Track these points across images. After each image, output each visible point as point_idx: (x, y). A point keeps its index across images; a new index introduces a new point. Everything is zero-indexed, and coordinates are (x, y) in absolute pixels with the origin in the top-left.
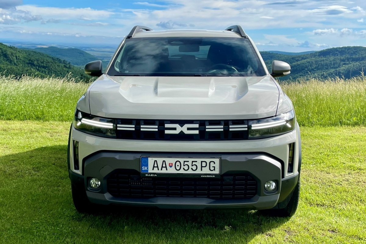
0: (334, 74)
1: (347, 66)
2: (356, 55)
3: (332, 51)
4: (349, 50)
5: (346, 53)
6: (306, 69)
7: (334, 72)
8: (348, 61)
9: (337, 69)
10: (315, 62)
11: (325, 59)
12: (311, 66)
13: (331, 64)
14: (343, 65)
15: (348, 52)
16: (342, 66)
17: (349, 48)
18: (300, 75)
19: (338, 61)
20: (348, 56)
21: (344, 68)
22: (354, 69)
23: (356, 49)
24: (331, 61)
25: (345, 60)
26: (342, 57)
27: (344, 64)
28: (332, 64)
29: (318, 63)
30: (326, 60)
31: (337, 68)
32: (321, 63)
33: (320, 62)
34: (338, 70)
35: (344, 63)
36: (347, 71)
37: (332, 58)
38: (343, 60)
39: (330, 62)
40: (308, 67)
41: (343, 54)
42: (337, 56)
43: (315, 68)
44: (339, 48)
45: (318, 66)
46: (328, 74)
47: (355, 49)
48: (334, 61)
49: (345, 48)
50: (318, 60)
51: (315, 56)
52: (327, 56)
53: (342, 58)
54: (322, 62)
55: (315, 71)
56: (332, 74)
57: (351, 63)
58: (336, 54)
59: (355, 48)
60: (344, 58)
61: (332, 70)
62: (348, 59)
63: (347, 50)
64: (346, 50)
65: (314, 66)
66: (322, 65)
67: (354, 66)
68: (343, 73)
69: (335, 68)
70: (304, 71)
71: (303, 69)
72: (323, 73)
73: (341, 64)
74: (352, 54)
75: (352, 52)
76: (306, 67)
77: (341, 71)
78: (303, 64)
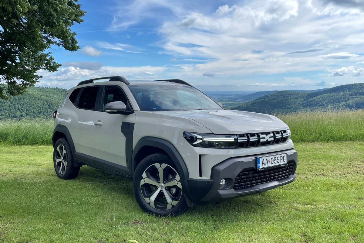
1: (355, 99)
2: (362, 90)
3: (341, 88)
4: (356, 86)
5: (353, 89)
6: (321, 103)
7: (344, 104)
8: (356, 95)
10: (328, 97)
11: (335, 94)
12: (324, 100)
13: (341, 98)
14: (352, 99)
15: (355, 88)
16: (351, 100)
18: (316, 108)
19: (347, 96)
20: (355, 91)
21: (353, 101)
22: (361, 101)
23: (362, 85)
24: (341, 96)
25: (353, 94)
26: (350, 92)
27: (353, 98)
28: (342, 98)
30: (336, 95)
31: (347, 101)
32: (333, 98)
33: (331, 97)
34: (348, 103)
35: (352, 97)
36: (355, 103)
37: (342, 93)
38: (351, 95)
41: (351, 90)
42: (346, 91)
43: (328, 102)
44: (347, 85)
45: (330, 100)
47: (361, 86)
48: (344, 96)
49: (352, 85)
50: (330, 95)
51: (327, 92)
52: (337, 92)
55: (328, 104)
56: (343, 106)
57: (358, 96)
58: (345, 90)
60: (352, 93)
62: (356, 94)
63: (354, 86)
64: (353, 87)
65: (327, 100)
66: (334, 100)
67: (361, 99)
68: (352, 105)
69: (345, 101)
70: (319, 104)
71: (318, 103)
72: (335, 106)
73: (350, 98)
74: (358, 89)
75: (359, 88)
76: (321, 102)
77: (350, 104)
78: (317, 99)
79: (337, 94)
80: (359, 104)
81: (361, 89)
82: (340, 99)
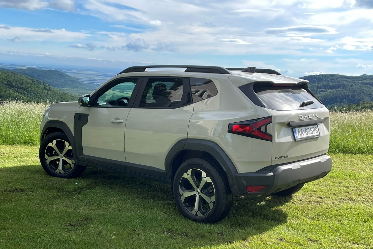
1: (324, 93)
2: (333, 82)
3: (310, 78)
5: (323, 80)
8: (325, 88)
14: (321, 93)
15: (325, 80)
16: (319, 93)
19: (315, 89)
20: (325, 83)
21: (321, 95)
22: (330, 96)
23: (333, 77)
26: (319, 85)
27: (321, 91)
35: (320, 90)
36: (323, 98)
38: (320, 88)
41: (321, 81)
42: (315, 83)
44: (317, 76)
47: (331, 77)
48: (311, 88)
49: (322, 76)
57: (327, 90)
58: (314, 81)
62: (325, 87)
63: (325, 77)
64: (323, 78)
67: (330, 93)
73: (318, 91)
74: (328, 81)
75: (329, 80)
80: (327, 100)
81: (331, 81)
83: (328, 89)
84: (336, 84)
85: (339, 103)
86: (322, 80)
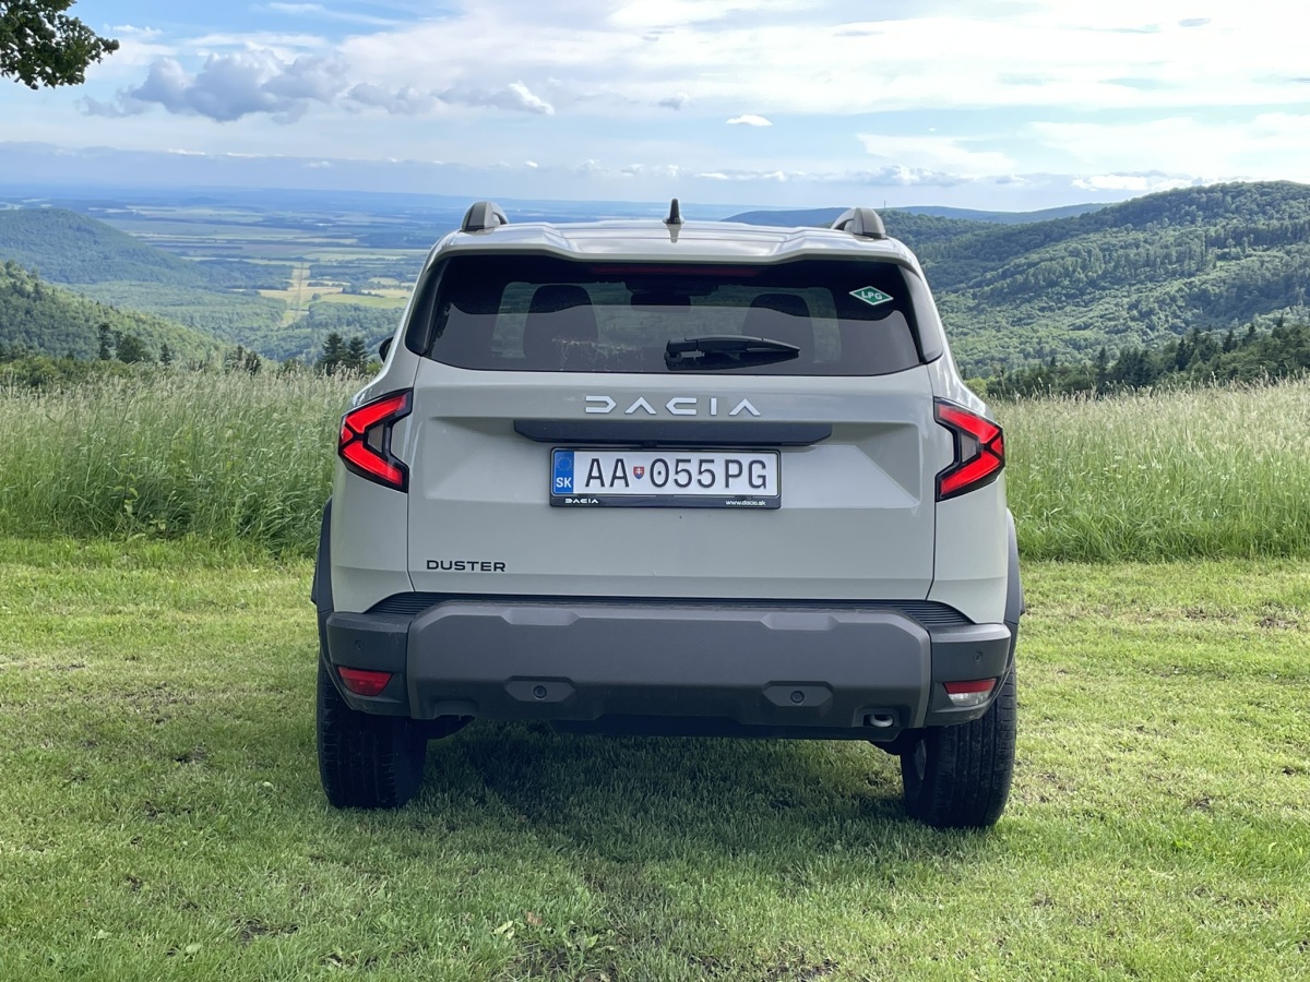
0: (1181, 303)
1: (1233, 266)
2: (1271, 218)
3: (1169, 202)
4: (1242, 199)
5: (1227, 211)
6: (1067, 283)
7: (1180, 290)
8: (1239, 243)
9: (1192, 279)
10: (1102, 250)
11: (1141, 236)
12: (1084, 268)
13: (1167, 256)
14: (1219, 264)
15: (1237, 207)
16: (1215, 267)
17: (1237, 191)
18: (1042, 309)
19: (1197, 246)
20: (1236, 222)
21: (1223, 274)
22: (1263, 276)
23: (1268, 194)
24: (1167, 247)
25: (1226, 239)
26: (1212, 229)
27: (1223, 257)
28: (1174, 259)
29: (1115, 254)
30: (1145, 242)
31: (1191, 275)
32: (1127, 256)
33: (1121, 252)
34: (1198, 283)
35: (1219, 252)
36: (1233, 286)
37: (1170, 234)
38: (1218, 242)
39: (1165, 251)
40: (1074, 271)
41: (1216, 215)
42: (1192, 222)
43: (1104, 277)
44: (1200, 191)
45: (1116, 267)
46: (1157, 300)
47: (1262, 195)
48: (1180, 245)
49: (1224, 190)
50: (1114, 241)
51: (1102, 224)
52: (1149, 224)
53: (1212, 231)
54: (1132, 252)
55: (1104, 289)
56: (1173, 299)
57: (1249, 251)
58: (1187, 214)
59: (1263, 188)
60: (1222, 231)
61: (1173, 286)
62: (1238, 237)
63: (1233, 198)
64: (1229, 199)
65: (1099, 268)
66: (1133, 265)
67: (1262, 263)
68: (1221, 296)
69: (1182, 275)
70: (1058, 289)
71: (1052, 284)
72: (1134, 297)
73: (1210, 257)
74: (1251, 213)
75: (1254, 207)
76: (1067, 274)
77: (1210, 288)
78: (1051, 259)
79: (1147, 235)
80: (1250, 293)
81: (1264, 213)
82: (1162, 263)
83: (1250, 245)
84: (1287, 222)
85: (1300, 307)
86: (1221, 211)
